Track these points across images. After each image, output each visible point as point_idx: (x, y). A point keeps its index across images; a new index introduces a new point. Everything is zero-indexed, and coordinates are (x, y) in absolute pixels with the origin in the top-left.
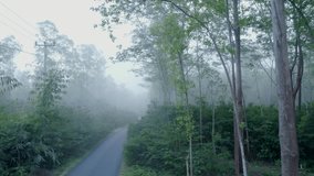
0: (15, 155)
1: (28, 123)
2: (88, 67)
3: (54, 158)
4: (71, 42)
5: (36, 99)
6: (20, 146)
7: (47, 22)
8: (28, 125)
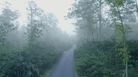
0: (16, 70)
1: (23, 51)
2: (50, 23)
3: (38, 73)
4: (43, 11)
5: (27, 37)
6: (19, 65)
7: (32, 2)
8: (23, 52)
